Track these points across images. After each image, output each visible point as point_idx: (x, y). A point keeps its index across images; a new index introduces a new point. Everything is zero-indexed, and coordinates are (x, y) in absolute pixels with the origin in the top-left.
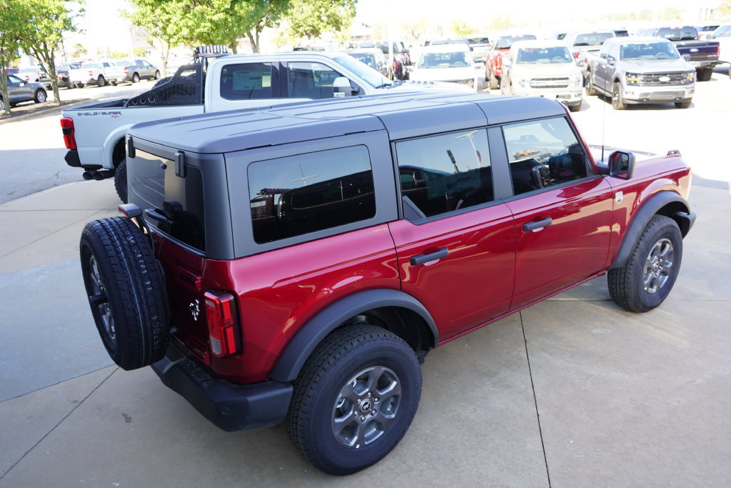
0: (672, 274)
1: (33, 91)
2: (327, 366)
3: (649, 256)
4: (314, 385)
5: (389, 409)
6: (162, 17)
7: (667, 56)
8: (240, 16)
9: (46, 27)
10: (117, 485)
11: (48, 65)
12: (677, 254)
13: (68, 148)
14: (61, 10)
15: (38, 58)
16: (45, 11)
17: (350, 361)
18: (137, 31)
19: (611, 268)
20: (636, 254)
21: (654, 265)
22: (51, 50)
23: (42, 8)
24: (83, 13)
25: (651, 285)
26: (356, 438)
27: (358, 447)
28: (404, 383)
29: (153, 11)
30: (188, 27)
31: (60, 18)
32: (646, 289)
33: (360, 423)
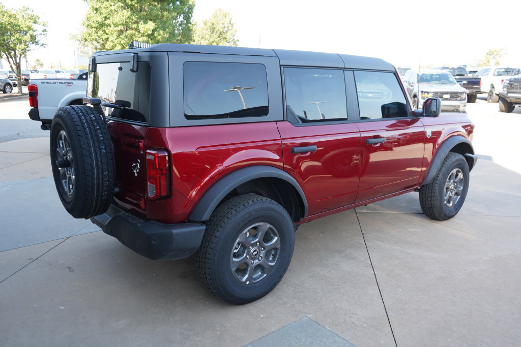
0: (463, 195)
1: (3, 85)
2: (230, 216)
3: (448, 180)
4: (220, 228)
5: (270, 259)
6: (102, 36)
7: (447, 82)
8: (158, 40)
9: (17, 38)
10: (63, 308)
11: (16, 67)
12: (465, 181)
13: (31, 106)
14: (30, 28)
15: (9, 61)
16: (18, 28)
17: (247, 214)
18: (82, 50)
19: (423, 184)
20: (439, 176)
21: (451, 187)
22: (19, 56)
23: (16, 26)
24: (45, 33)
25: (449, 202)
26: (247, 276)
27: (248, 283)
28: (282, 240)
29: (97, 33)
30: (121, 44)
31: (28, 34)
32: (445, 202)
33: (250, 264)
